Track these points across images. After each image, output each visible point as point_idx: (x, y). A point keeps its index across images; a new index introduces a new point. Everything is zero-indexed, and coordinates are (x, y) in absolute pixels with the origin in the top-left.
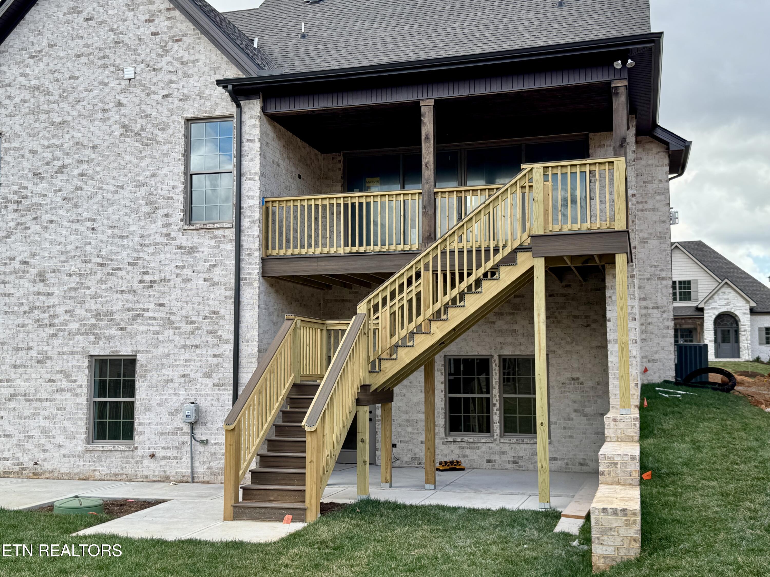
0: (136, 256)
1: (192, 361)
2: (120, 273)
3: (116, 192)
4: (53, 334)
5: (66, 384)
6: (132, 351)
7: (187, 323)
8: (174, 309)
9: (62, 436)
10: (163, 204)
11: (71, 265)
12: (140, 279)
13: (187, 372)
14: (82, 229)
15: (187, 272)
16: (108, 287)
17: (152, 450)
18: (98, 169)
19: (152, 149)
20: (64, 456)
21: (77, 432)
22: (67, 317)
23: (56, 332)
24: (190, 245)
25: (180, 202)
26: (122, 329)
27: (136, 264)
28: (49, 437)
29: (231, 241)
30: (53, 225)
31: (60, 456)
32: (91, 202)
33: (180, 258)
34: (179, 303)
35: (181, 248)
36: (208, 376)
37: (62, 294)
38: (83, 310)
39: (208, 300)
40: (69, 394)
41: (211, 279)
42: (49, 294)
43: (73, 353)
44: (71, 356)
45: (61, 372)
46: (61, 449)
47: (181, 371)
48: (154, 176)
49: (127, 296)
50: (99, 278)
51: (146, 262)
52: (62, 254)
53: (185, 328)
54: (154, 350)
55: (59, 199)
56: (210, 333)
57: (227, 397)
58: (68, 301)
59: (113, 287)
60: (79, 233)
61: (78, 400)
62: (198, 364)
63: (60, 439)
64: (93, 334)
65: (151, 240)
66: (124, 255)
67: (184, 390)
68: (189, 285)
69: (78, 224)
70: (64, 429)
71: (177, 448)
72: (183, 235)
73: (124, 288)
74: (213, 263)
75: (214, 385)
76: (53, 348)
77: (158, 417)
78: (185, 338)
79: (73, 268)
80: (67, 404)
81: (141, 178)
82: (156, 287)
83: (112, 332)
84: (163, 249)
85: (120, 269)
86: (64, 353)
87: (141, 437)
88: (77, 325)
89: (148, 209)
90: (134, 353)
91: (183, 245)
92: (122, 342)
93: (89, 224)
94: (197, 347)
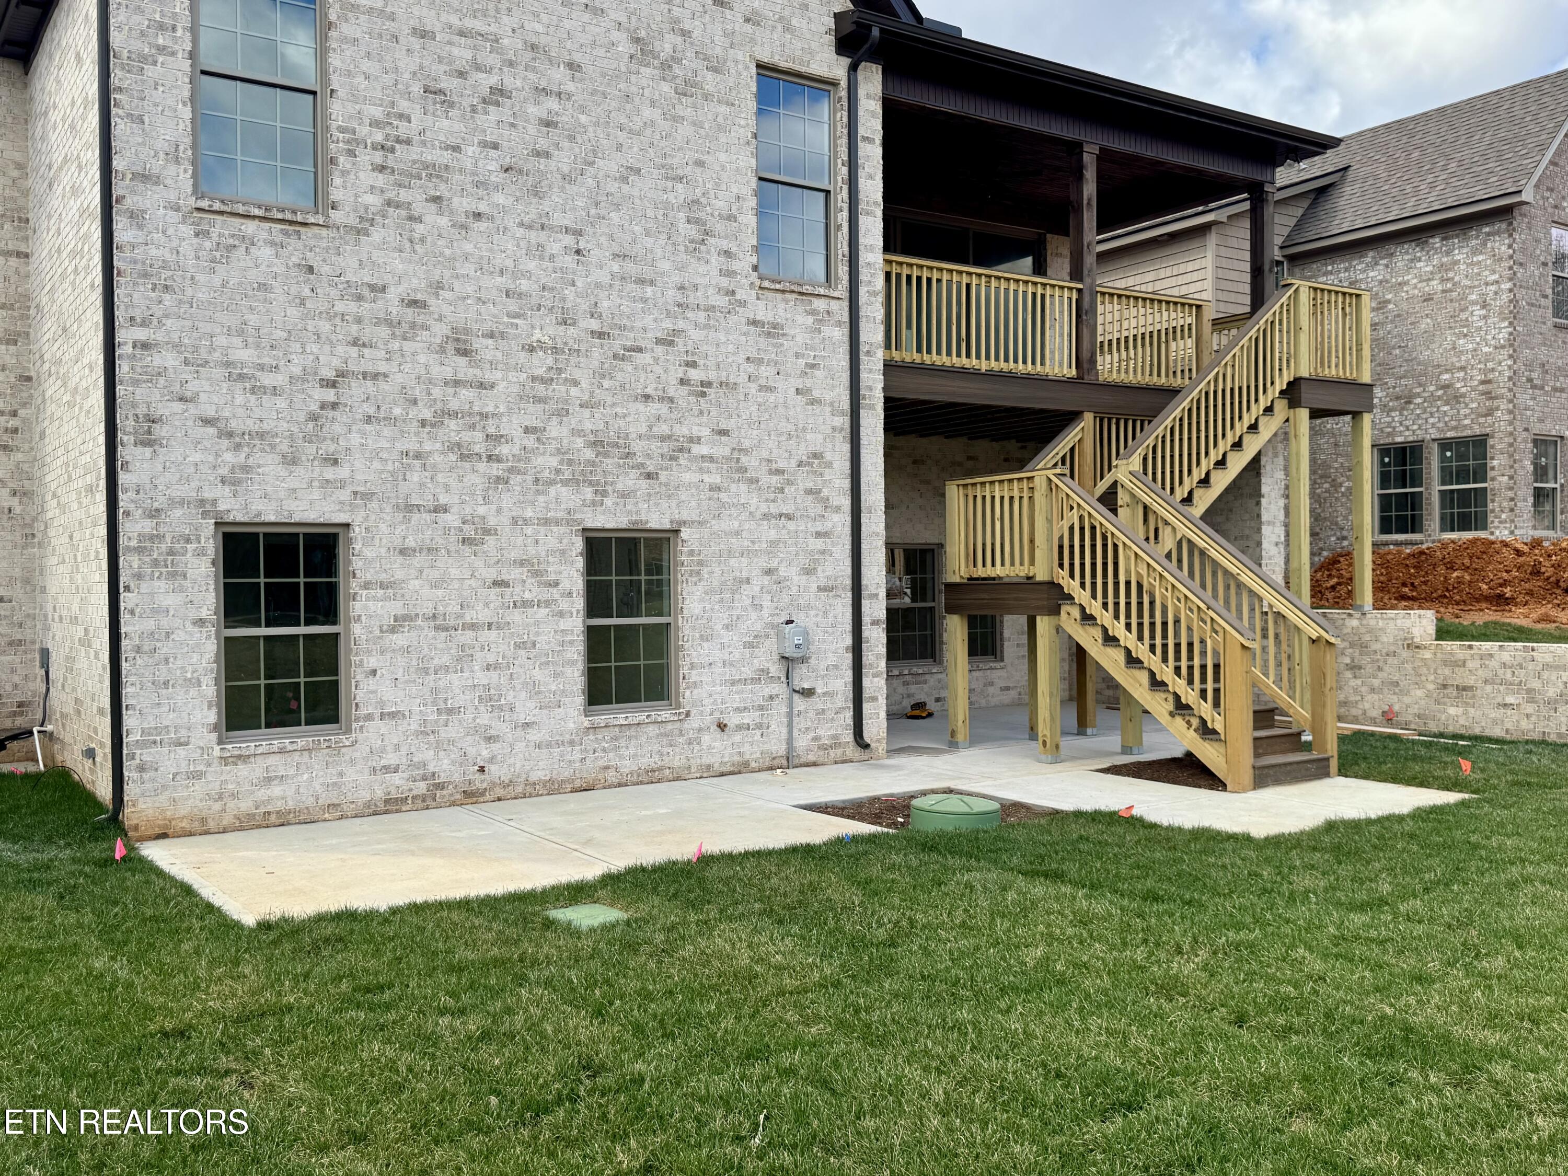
0: (670, 326)
1: (781, 545)
2: (640, 358)
3: (625, 180)
4: (498, 477)
5: (535, 589)
6: (671, 522)
7: (771, 472)
8: (747, 443)
9: (531, 704)
10: (719, 227)
11: (533, 327)
12: (681, 375)
13: (774, 564)
14: (555, 248)
15: (766, 371)
16: (617, 384)
17: (717, 715)
18: (583, 118)
19: (694, 107)
20: (539, 746)
21: (563, 691)
22: (530, 441)
23: (506, 474)
24: (772, 320)
25: (750, 231)
26: (649, 476)
27: (671, 343)
28: (501, 708)
29: (839, 324)
30: (482, 225)
31: (527, 746)
32: (572, 189)
33: (754, 344)
34: (755, 432)
35: (754, 323)
36: (809, 572)
37: (515, 389)
38: (565, 431)
39: (804, 430)
40: (543, 611)
41: (809, 390)
42: (481, 386)
43: (546, 522)
44: (542, 529)
45: (522, 563)
46: (530, 730)
47: (762, 562)
48: (700, 163)
49: (655, 408)
50: (596, 363)
51: (690, 342)
52: (507, 295)
53: (767, 480)
54: (713, 522)
55: (493, 166)
56: (809, 492)
57: (840, 609)
58: (531, 408)
59: (627, 386)
60: (547, 255)
61: (564, 624)
62: (793, 550)
63: (526, 709)
64: (591, 484)
65: (697, 298)
66: (648, 321)
67: (769, 598)
68: (772, 398)
69: (543, 236)
70: (534, 689)
71: (761, 708)
72: (758, 299)
73: (649, 391)
74: (811, 361)
75: (820, 589)
76: (499, 511)
77: (726, 652)
78: (767, 500)
79: (537, 335)
80: (538, 634)
81: (675, 161)
82: (713, 396)
83: (630, 480)
84: (722, 320)
85: (640, 350)
86: (526, 522)
87: (695, 692)
88: (554, 462)
89: (692, 231)
90: (675, 527)
91: (758, 318)
92: (652, 502)
93: (569, 240)
94: (789, 517)
